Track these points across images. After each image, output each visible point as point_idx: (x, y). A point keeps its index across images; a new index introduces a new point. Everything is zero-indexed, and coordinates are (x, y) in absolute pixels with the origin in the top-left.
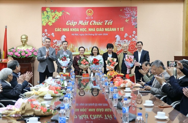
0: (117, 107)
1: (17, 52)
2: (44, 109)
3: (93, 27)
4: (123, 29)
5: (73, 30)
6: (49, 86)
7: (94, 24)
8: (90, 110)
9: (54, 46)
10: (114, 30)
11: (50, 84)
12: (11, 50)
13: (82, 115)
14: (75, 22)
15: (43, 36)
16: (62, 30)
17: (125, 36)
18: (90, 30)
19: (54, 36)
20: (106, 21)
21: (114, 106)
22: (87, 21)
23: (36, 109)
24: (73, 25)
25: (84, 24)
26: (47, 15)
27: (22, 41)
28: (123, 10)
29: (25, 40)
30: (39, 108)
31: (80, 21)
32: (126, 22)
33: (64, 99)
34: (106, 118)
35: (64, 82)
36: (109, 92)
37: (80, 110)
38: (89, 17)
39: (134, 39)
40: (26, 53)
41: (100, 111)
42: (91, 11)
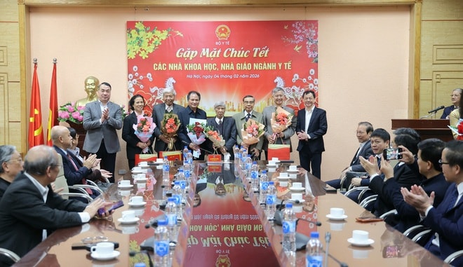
0: (275, 221)
1: (77, 111)
3: (229, 60)
4: (289, 66)
5: (190, 67)
7: (231, 56)
8: (224, 228)
9: (151, 100)
10: (272, 66)
12: (65, 108)
13: (208, 239)
14: (193, 52)
15: (129, 80)
16: (167, 67)
17: (294, 80)
18: (224, 67)
19: (151, 79)
20: (257, 49)
21: (268, 218)
22: (217, 50)
24: (189, 58)
25: (211, 56)
26: (138, 38)
27: (87, 91)
28: (290, 27)
29: (94, 87)
31: (204, 50)
32: (295, 51)
33: (167, 206)
34: (257, 245)
36: (259, 192)
37: (203, 228)
38: (221, 41)
39: (311, 85)
41: (245, 230)
42: (226, 30)
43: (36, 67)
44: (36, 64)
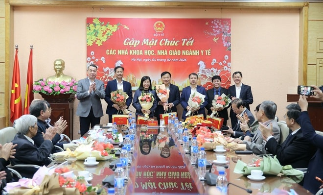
0: (205, 181)
1: (47, 86)
2: (82, 187)
3: (164, 48)
4: (209, 53)
5: (134, 52)
6: (94, 142)
7: (165, 45)
9: (104, 77)
10: (196, 53)
11: (95, 138)
12: (38, 83)
14: (136, 41)
15: (87, 62)
16: (117, 52)
17: (213, 63)
18: (159, 53)
19: (104, 61)
22: (155, 40)
23: (67, 187)
24: (133, 46)
25: (150, 45)
26: (95, 30)
27: (55, 70)
28: (210, 24)
29: (61, 67)
30: (73, 184)
31: (145, 40)
32: (214, 42)
35: (118, 135)
36: (190, 154)
38: (158, 33)
39: (225, 67)
40: (61, 88)
42: (161, 25)
43: (17, 52)
44: (17, 49)
